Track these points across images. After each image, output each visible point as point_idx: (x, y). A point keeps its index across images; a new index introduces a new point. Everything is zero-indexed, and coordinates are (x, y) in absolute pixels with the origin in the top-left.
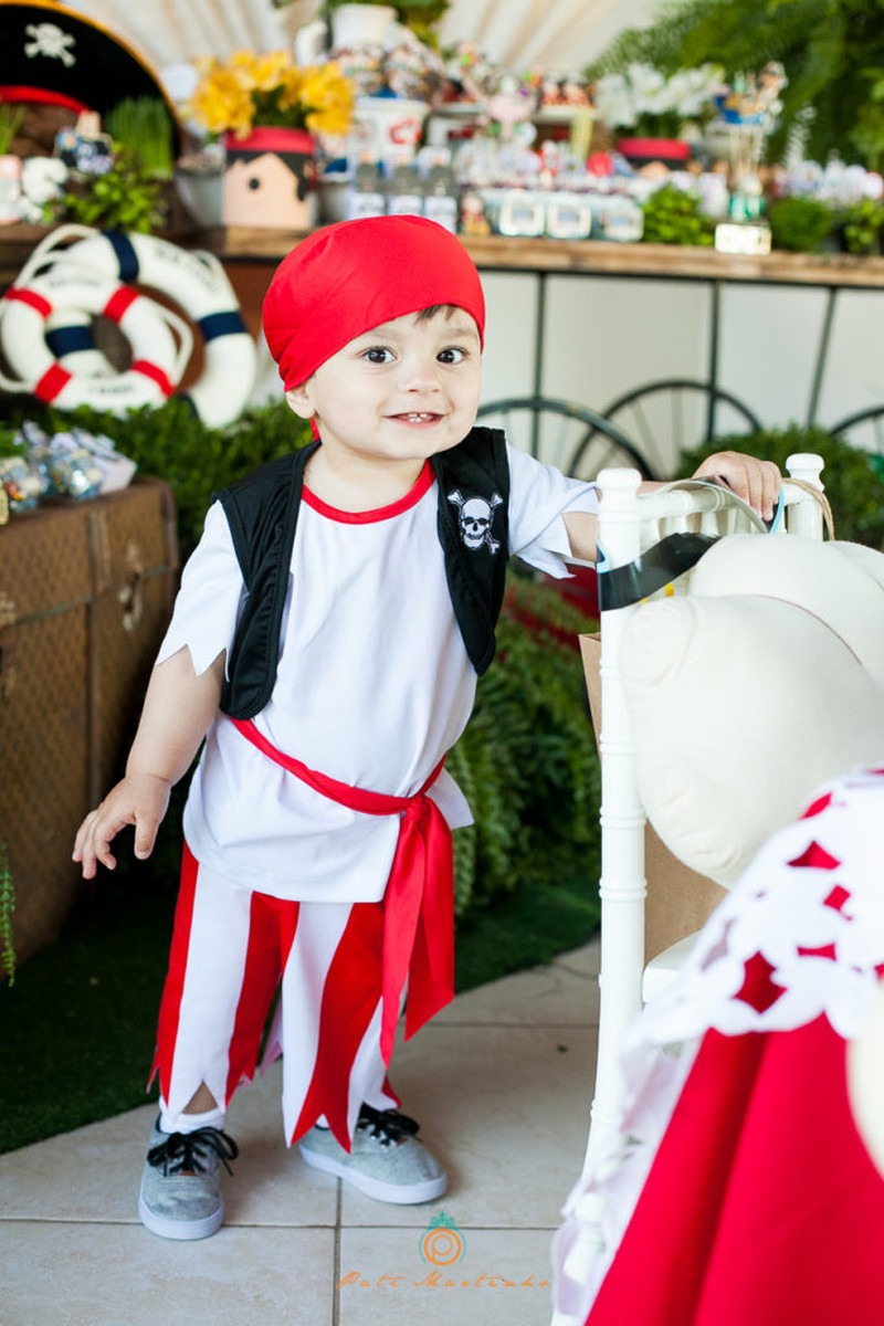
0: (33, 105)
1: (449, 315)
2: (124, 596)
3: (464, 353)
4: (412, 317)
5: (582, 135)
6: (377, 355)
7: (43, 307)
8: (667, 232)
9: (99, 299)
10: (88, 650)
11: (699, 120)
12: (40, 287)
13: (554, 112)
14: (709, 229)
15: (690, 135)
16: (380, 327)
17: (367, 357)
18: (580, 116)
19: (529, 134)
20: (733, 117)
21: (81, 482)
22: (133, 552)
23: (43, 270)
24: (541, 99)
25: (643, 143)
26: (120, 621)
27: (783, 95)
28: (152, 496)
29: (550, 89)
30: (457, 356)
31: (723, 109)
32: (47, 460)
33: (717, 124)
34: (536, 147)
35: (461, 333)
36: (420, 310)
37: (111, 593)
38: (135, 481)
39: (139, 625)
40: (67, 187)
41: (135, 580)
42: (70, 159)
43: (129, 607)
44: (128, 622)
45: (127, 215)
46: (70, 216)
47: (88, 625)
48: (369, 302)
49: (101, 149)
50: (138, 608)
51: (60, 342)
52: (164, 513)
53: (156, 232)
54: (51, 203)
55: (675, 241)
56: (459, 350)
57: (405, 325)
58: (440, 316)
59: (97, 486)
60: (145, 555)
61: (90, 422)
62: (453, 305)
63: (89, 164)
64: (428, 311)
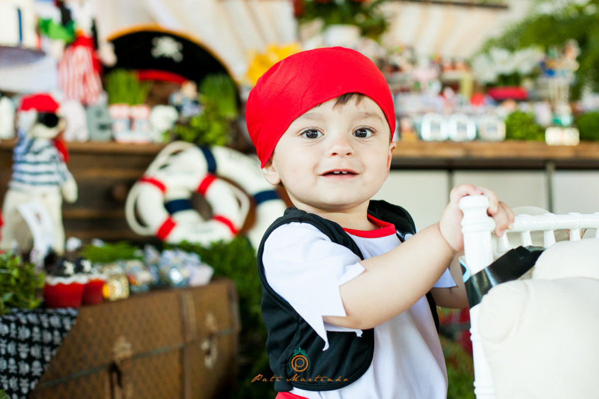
0: (158, 82)
1: (359, 101)
2: (205, 345)
3: (373, 132)
4: (332, 103)
5: (466, 87)
6: (312, 134)
7: (162, 187)
8: (518, 133)
9: (194, 181)
10: (182, 377)
11: (533, 76)
12: (160, 176)
13: (450, 75)
14: (542, 131)
15: (527, 85)
16: (310, 112)
17: (305, 135)
18: (465, 78)
19: (436, 87)
20: (550, 73)
21: (176, 277)
22: (210, 320)
23: (164, 167)
24: (442, 69)
25: (501, 90)
26: (203, 361)
27: (579, 59)
28: (222, 288)
29: (447, 64)
30: (369, 133)
31: (544, 70)
32: (157, 265)
33: (543, 80)
34: (441, 93)
35: (368, 115)
36: (337, 97)
37: (196, 343)
38: (214, 279)
39: (216, 364)
40: (177, 123)
41: (211, 336)
42: (179, 109)
43: (208, 353)
44: (209, 362)
45: (210, 136)
46: (178, 138)
47: (182, 361)
48: (302, 95)
49: (196, 103)
50: (214, 353)
51: (172, 207)
52: (230, 297)
53: (227, 146)
54: (168, 132)
55: (523, 139)
56: (369, 130)
57: (327, 109)
58: (352, 102)
59: (187, 280)
60: (218, 321)
61: (188, 248)
62: (361, 95)
63: (189, 111)
64: (343, 98)
